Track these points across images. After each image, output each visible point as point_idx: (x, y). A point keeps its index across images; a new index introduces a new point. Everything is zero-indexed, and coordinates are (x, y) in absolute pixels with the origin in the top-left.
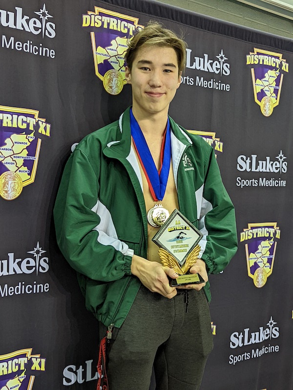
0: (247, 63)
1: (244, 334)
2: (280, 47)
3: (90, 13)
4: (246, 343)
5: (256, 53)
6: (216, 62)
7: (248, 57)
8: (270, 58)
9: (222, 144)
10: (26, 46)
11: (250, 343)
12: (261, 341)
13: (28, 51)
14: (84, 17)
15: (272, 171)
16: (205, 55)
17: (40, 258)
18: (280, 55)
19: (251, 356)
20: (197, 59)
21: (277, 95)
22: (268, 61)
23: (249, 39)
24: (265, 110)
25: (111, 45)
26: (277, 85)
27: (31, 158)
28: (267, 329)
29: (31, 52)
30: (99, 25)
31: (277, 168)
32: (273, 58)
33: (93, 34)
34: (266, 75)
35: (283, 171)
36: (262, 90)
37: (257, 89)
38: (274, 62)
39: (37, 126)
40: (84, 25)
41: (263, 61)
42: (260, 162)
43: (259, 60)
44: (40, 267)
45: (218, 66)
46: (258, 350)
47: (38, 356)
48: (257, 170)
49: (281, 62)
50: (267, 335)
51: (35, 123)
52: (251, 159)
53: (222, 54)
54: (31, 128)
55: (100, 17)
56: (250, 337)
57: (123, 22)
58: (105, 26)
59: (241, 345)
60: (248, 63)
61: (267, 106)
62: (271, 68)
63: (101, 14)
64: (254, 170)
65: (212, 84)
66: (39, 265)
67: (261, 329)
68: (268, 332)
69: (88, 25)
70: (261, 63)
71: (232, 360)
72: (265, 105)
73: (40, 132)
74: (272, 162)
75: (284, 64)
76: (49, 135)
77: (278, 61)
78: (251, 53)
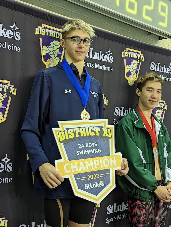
0: (122, 56)
1: (114, 207)
2: (140, 47)
3: (39, 27)
4: (115, 211)
7: (123, 52)
9: (107, 101)
10: (4, 45)
11: (117, 211)
12: (123, 210)
13: (5, 48)
14: (36, 29)
16: (100, 51)
17: (7, 163)
18: (140, 52)
19: (117, 218)
20: (96, 53)
21: (137, 74)
23: (124, 43)
24: (130, 82)
25: (50, 45)
27: (4, 107)
28: (127, 204)
30: (44, 34)
32: (136, 54)
33: (41, 39)
34: (132, 63)
36: (129, 71)
37: (127, 71)
40: (36, 34)
41: (131, 55)
42: (126, 111)
48: (124, 115)
50: (127, 207)
52: (121, 109)
53: (109, 51)
54: (5, 91)
56: (117, 208)
57: (57, 33)
58: (47, 35)
59: (112, 212)
63: (45, 28)
66: (7, 167)
67: (123, 203)
69: (38, 34)
70: (130, 56)
71: (108, 221)
72: (130, 79)
75: (142, 57)
76: (16, 95)
77: (139, 55)
78: (125, 51)
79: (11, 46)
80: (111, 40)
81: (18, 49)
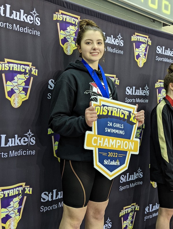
1: (126, 176)
2: (147, 32)
3: (57, 13)
4: (127, 180)
5: (136, 35)
6: (117, 39)
7: (132, 37)
8: (143, 38)
9: (119, 81)
10: (25, 29)
11: (129, 180)
12: (135, 179)
13: (26, 32)
14: (54, 15)
15: (142, 95)
16: (112, 36)
17: (31, 137)
18: (147, 37)
19: (129, 186)
20: (108, 38)
21: (145, 57)
22: (142, 39)
23: (133, 28)
24: (140, 64)
25: (67, 30)
26: (146, 51)
27: (27, 87)
28: (137, 173)
29: (28, 33)
30: (61, 19)
31: (144, 93)
32: (144, 38)
33: (58, 24)
34: (141, 46)
35: (147, 95)
36: (138, 54)
37: (136, 54)
38: (145, 40)
39: (31, 71)
40: (54, 19)
41: (139, 39)
42: (137, 90)
43: (137, 39)
44: (31, 142)
45: (118, 42)
46: (133, 183)
47: (28, 186)
48: (135, 94)
49: (148, 40)
50: (137, 176)
51: (29, 69)
52: (133, 89)
53: (120, 36)
54: (27, 71)
55: (62, 15)
56: (129, 177)
57: (73, 18)
58: (64, 20)
59: (125, 181)
60: (132, 40)
61: (141, 62)
62: (143, 43)
64: (134, 94)
65: (115, 51)
66: (30, 141)
67: (135, 173)
68: (138, 175)
69: (56, 19)
70: (138, 40)
71: (121, 188)
72: (140, 61)
73: (32, 73)
74: (142, 90)
75: (149, 41)
76: (37, 75)
77: (146, 40)
78: (134, 35)
79: (32, 31)
80: (121, 25)
81: (38, 33)
